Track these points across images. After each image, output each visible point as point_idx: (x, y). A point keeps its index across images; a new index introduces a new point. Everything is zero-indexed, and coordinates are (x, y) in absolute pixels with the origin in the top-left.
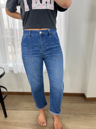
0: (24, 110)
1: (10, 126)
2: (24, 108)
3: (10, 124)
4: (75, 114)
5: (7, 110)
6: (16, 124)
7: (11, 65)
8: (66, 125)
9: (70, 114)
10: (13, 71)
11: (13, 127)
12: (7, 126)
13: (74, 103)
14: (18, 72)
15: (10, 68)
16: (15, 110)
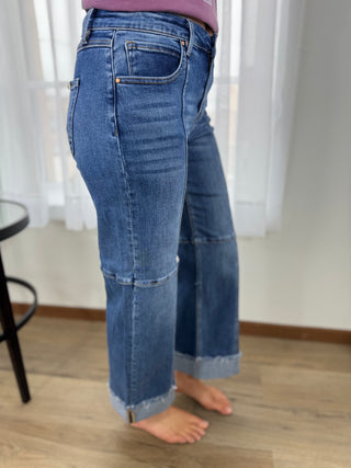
1: (36, 439)
3: (39, 429)
4: (318, 416)
5: (34, 372)
6: (63, 434)
7: (56, 198)
8: (275, 456)
9: (295, 412)
10: (60, 223)
11: (49, 443)
12: (28, 438)
13: (311, 367)
14: (85, 227)
15: (53, 209)
16: (63, 376)
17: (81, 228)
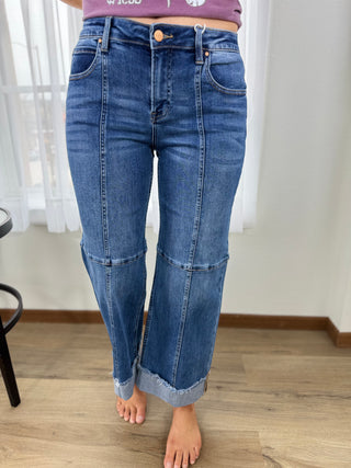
0: (88, 377)
1: (30, 440)
2: (89, 369)
3: (31, 430)
4: (298, 396)
5: (21, 376)
6: (55, 433)
7: (37, 202)
8: (261, 436)
10: (42, 227)
11: (44, 442)
12: (20, 439)
13: (289, 353)
14: (67, 229)
15: (34, 212)
16: (51, 377)
17: (63, 230)
